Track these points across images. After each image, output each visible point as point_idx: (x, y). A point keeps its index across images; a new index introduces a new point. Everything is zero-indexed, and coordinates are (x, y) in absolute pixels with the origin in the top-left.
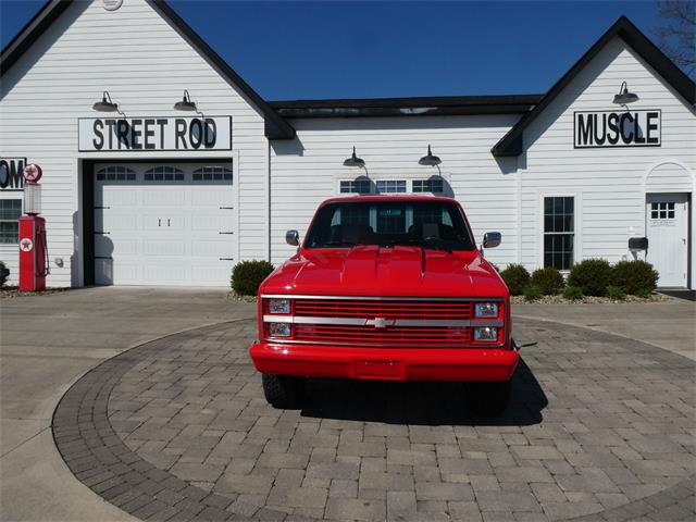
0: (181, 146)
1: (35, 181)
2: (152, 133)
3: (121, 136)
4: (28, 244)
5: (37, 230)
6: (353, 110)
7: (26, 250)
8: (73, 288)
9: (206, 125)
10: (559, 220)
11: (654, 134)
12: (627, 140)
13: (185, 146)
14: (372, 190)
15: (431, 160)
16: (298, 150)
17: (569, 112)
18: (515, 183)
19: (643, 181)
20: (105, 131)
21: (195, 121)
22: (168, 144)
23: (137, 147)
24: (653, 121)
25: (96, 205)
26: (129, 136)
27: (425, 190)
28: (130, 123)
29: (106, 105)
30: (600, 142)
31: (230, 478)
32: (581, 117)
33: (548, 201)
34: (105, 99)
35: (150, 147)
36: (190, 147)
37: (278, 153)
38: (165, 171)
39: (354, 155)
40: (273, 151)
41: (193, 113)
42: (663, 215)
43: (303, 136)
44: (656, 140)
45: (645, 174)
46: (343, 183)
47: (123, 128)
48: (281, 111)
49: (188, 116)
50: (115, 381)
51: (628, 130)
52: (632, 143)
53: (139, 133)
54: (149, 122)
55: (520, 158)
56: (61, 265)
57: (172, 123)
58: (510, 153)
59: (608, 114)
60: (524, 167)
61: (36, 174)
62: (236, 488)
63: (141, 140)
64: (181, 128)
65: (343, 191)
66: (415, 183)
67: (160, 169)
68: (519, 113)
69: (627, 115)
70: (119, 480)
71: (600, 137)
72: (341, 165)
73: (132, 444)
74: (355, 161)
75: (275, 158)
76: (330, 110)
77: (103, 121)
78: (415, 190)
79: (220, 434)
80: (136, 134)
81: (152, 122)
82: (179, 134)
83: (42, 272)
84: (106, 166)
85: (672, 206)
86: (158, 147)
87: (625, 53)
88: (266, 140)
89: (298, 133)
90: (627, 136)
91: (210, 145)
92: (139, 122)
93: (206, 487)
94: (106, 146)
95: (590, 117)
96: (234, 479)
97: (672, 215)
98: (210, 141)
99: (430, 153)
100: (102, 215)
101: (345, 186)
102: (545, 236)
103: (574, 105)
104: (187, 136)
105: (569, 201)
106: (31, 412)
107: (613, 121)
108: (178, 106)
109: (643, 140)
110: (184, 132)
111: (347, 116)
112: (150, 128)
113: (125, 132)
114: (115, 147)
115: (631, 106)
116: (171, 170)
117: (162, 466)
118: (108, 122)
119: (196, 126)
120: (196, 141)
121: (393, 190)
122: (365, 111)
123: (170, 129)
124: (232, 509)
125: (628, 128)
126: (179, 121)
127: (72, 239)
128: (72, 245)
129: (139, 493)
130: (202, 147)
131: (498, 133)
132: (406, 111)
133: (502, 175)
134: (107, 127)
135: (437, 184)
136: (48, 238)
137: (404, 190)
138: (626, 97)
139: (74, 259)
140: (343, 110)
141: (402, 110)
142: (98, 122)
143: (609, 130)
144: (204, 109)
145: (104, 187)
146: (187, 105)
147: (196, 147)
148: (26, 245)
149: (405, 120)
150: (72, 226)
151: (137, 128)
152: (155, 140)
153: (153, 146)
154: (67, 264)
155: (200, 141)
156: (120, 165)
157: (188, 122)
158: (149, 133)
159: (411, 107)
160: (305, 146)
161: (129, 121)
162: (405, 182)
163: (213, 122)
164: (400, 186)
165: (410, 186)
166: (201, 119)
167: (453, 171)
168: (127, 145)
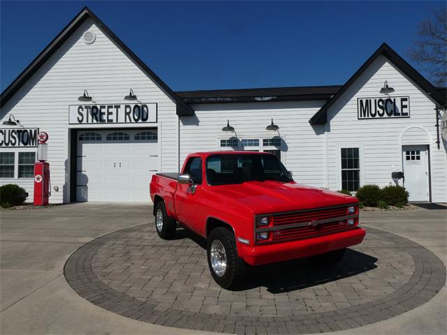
0: (128, 120)
1: (44, 142)
2: (111, 113)
3: (94, 115)
4: (39, 178)
5: (45, 170)
6: (228, 99)
7: (38, 181)
8: (64, 204)
9: (143, 108)
10: (350, 161)
11: (405, 110)
12: (389, 114)
13: (130, 120)
14: (239, 145)
15: (273, 127)
16: (196, 122)
17: (355, 98)
18: (323, 140)
19: (400, 138)
20: (84, 112)
21: (136, 106)
22: (120, 120)
23: (102, 121)
24: (404, 103)
25: (78, 155)
26: (98, 115)
27: (271, 145)
29: (86, 98)
30: (373, 116)
31: (155, 296)
32: (361, 101)
33: (343, 151)
34: (85, 95)
35: (110, 121)
36: (133, 121)
37: (184, 124)
38: (119, 135)
39: (228, 125)
40: (181, 124)
41: (135, 102)
42: (413, 158)
43: (198, 114)
44: (406, 114)
45: (401, 134)
46: (222, 141)
47: (95, 111)
48: (186, 100)
49: (132, 103)
50: (93, 253)
51: (390, 108)
52: (392, 116)
53: (104, 113)
54: (110, 107)
55: (326, 125)
56: (57, 190)
57: (123, 107)
58: (320, 123)
59: (377, 100)
60: (329, 130)
61: (45, 138)
62: (158, 300)
63: (105, 117)
64: (128, 110)
65: (222, 145)
66: (264, 140)
67: (115, 134)
68: (325, 99)
69: (389, 100)
70: (100, 297)
71: (373, 112)
72: (221, 131)
73: (106, 282)
74: (229, 128)
75: (182, 127)
76: (214, 99)
77: (84, 107)
78: (264, 145)
79: (150, 277)
80: (102, 114)
81: (111, 107)
82: (127, 114)
83: (47, 194)
84: (84, 132)
85: (418, 153)
86: (115, 121)
87: (387, 64)
88: (177, 116)
89: (196, 112)
90: (389, 112)
91: (145, 120)
92: (104, 107)
93: (143, 300)
94: (85, 121)
95: (367, 101)
96: (157, 296)
97: (418, 158)
98: (145, 117)
99: (272, 123)
100: (81, 161)
101: (223, 143)
102: (342, 171)
103: (357, 94)
104: (131, 115)
105: (356, 150)
106: (53, 267)
107: (381, 103)
108: (126, 98)
109: (399, 114)
110: (130, 113)
111: (224, 102)
112: (110, 110)
113: (96, 113)
114: (90, 121)
115: (391, 94)
116: (122, 134)
117: (121, 291)
118: (86, 107)
119: (137, 109)
120: (136, 118)
121: (251, 145)
122: (235, 99)
123: (122, 111)
124: (155, 308)
125: (390, 107)
126: (127, 106)
127: (64, 175)
128: (64, 179)
129: (110, 302)
130: (140, 121)
131: (313, 111)
132: (259, 99)
133: (316, 136)
134: (85, 110)
135: (277, 141)
136: (51, 175)
137: (258, 145)
138: (387, 89)
139: (65, 187)
140: (222, 99)
141: (256, 98)
142: (80, 107)
143: (378, 109)
144: (142, 99)
145: (83, 145)
146: (132, 97)
147: (136, 121)
148: (38, 179)
149: (258, 104)
150: (64, 167)
151: (103, 110)
152: (112, 117)
153: (112, 120)
154: (61, 190)
155: (139, 118)
156: (92, 132)
157: (132, 106)
158: (110, 113)
159: (261, 97)
160: (200, 119)
161: (99, 107)
162: (258, 140)
163: (146, 107)
164: (256, 142)
165: (261, 143)
166: (140, 105)
167: (286, 133)
168: (97, 120)
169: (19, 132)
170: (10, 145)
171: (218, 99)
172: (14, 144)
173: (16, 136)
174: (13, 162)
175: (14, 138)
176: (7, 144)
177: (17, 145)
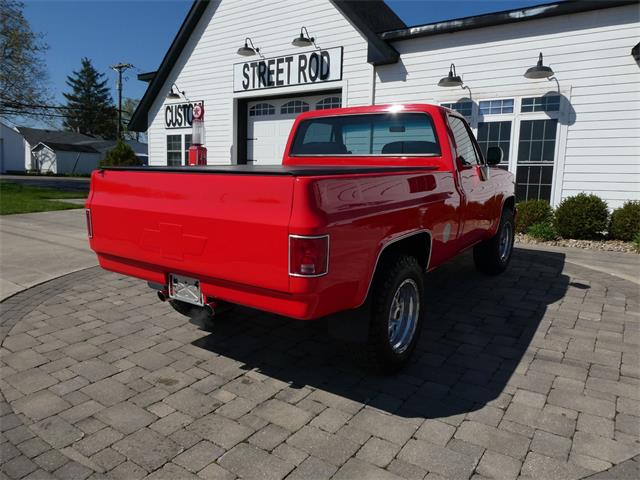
0: (302, 81)
1: (199, 118)
3: (261, 75)
5: (200, 157)
6: (456, 23)
9: (322, 58)
13: (305, 80)
14: (474, 113)
15: (541, 71)
16: (402, 75)
20: (250, 73)
21: (314, 56)
22: (293, 81)
23: (270, 84)
25: (249, 137)
26: (266, 76)
27: (537, 109)
28: (267, 64)
29: (247, 50)
34: (246, 45)
35: (280, 83)
36: (309, 81)
37: (383, 81)
38: (296, 106)
39: (451, 73)
40: (378, 79)
41: (313, 48)
43: (407, 59)
47: (262, 68)
49: (308, 50)
53: (273, 72)
54: (280, 61)
57: (296, 58)
61: (199, 113)
63: (274, 78)
64: (303, 62)
66: (525, 101)
74: (453, 80)
75: (380, 85)
76: (432, 27)
77: (249, 64)
78: (524, 110)
80: (271, 73)
82: (301, 69)
84: (255, 104)
86: (285, 83)
88: (371, 67)
89: (402, 56)
91: (325, 77)
92: (272, 62)
94: (250, 87)
98: (324, 73)
99: (540, 62)
100: (252, 146)
104: (307, 71)
110: (305, 67)
112: (281, 66)
113: (264, 73)
114: (257, 87)
116: (298, 103)
118: (252, 65)
119: (314, 59)
120: (313, 75)
121: (497, 111)
123: (295, 65)
126: (302, 57)
130: (318, 80)
132: (516, 15)
134: (251, 69)
135: (553, 101)
137: (510, 110)
140: (445, 24)
141: (512, 15)
142: (246, 66)
144: (321, 44)
145: (255, 123)
146: (303, 41)
147: (313, 79)
149: (516, 26)
150: (229, 155)
151: (273, 67)
152: (283, 77)
153: (282, 82)
155: (316, 75)
156: (263, 102)
157: (308, 56)
158: (280, 71)
159: (523, 10)
160: (408, 69)
161: (266, 62)
162: (513, 100)
163: (327, 54)
164: (506, 105)
165: (518, 106)
166: (318, 53)
167: (575, 83)
168: (265, 85)
169: (185, 106)
170: (177, 126)
171: (439, 26)
172: (180, 124)
173: (182, 113)
174: (180, 148)
175: (180, 115)
176: (174, 125)
177: (183, 125)
